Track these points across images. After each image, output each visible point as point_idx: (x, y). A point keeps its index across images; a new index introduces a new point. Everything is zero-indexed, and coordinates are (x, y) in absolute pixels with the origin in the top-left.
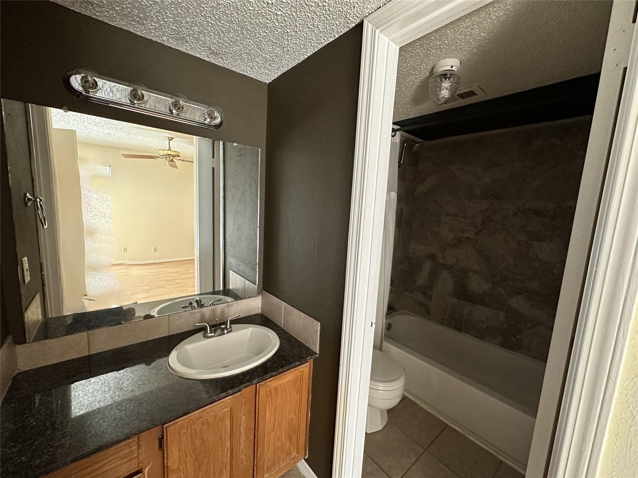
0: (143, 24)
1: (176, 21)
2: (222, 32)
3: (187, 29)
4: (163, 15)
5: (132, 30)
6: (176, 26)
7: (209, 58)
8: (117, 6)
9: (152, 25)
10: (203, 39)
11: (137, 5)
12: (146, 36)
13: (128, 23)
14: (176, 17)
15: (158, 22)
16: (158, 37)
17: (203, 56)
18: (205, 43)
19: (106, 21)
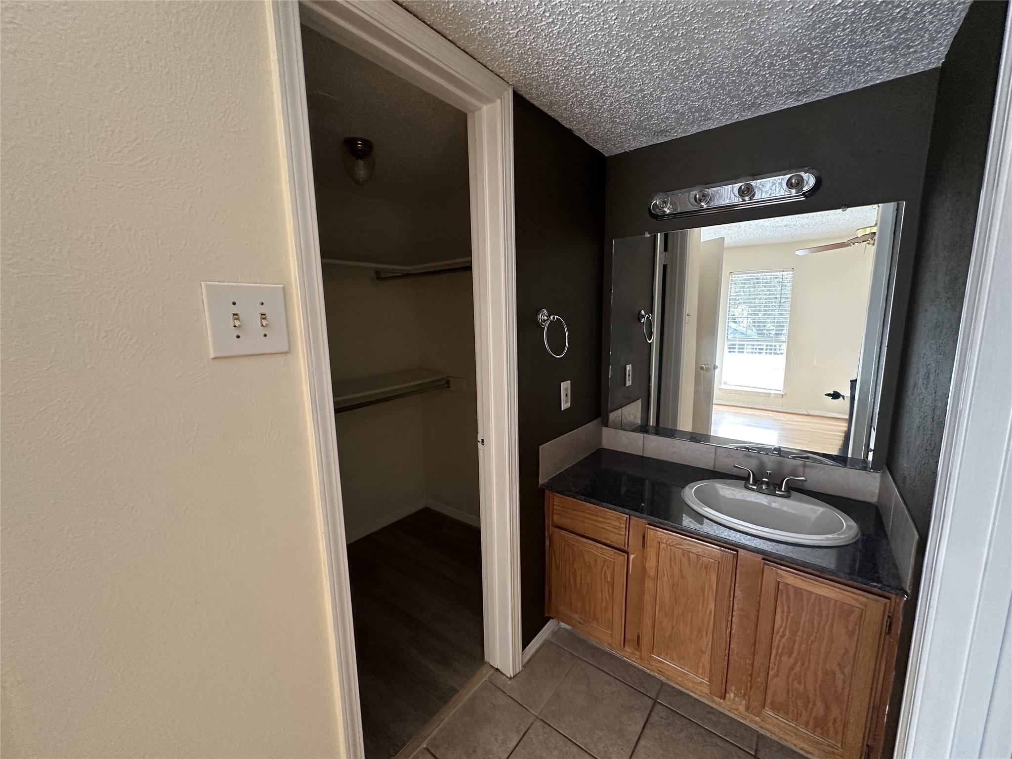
0: (709, 119)
1: (732, 99)
2: (788, 70)
3: (749, 95)
4: (718, 102)
5: (706, 129)
6: (737, 101)
7: (801, 100)
8: (683, 121)
9: (717, 115)
10: (774, 91)
11: (693, 110)
12: (720, 125)
13: (699, 126)
14: (730, 94)
15: (719, 109)
16: (730, 119)
17: (791, 103)
18: (779, 92)
19: (683, 135)
